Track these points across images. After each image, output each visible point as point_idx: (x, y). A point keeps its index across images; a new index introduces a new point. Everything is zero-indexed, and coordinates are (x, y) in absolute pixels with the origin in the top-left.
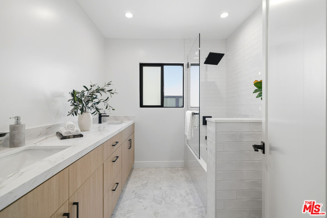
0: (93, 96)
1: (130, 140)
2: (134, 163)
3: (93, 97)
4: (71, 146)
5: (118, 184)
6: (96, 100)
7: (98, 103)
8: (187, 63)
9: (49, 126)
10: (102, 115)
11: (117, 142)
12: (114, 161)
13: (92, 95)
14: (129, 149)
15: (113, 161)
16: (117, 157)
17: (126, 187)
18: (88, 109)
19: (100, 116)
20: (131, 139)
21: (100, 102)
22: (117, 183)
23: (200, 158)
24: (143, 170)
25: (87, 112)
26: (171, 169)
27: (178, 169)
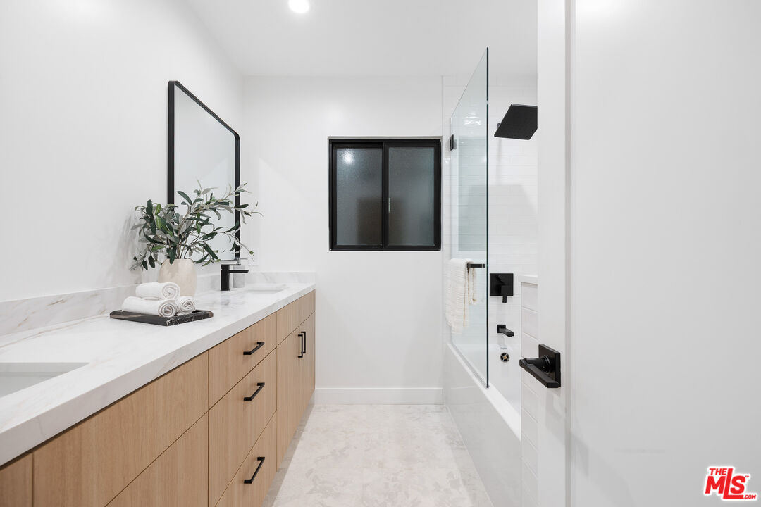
0: (201, 217)
1: (302, 335)
2: (313, 390)
3: (201, 220)
4: (87, 363)
5: (261, 459)
6: (207, 229)
7: (211, 235)
8: (449, 138)
9: (61, 296)
10: (231, 268)
11: (259, 343)
12: (250, 399)
13: (199, 215)
14: (299, 357)
15: (246, 399)
16: (261, 385)
17: (290, 460)
18: (185, 251)
19: (225, 271)
20: (305, 332)
21: (216, 233)
22: (259, 459)
23: (488, 387)
24: (337, 411)
25: (183, 257)
26: (409, 407)
27: (426, 408)
